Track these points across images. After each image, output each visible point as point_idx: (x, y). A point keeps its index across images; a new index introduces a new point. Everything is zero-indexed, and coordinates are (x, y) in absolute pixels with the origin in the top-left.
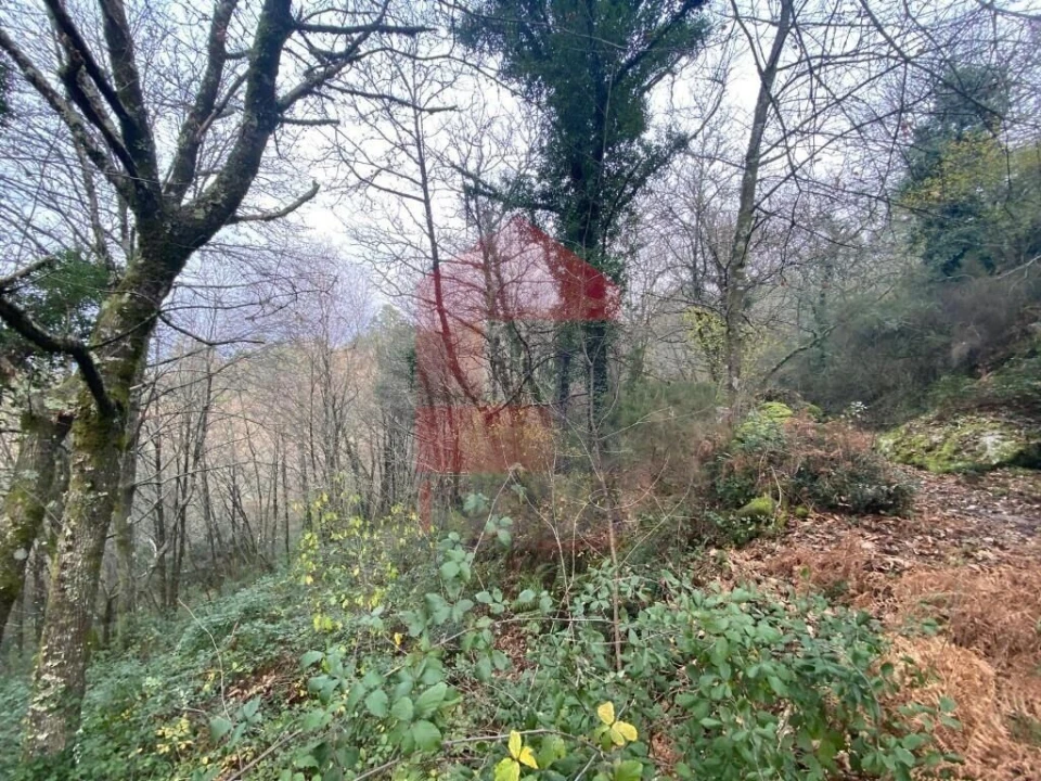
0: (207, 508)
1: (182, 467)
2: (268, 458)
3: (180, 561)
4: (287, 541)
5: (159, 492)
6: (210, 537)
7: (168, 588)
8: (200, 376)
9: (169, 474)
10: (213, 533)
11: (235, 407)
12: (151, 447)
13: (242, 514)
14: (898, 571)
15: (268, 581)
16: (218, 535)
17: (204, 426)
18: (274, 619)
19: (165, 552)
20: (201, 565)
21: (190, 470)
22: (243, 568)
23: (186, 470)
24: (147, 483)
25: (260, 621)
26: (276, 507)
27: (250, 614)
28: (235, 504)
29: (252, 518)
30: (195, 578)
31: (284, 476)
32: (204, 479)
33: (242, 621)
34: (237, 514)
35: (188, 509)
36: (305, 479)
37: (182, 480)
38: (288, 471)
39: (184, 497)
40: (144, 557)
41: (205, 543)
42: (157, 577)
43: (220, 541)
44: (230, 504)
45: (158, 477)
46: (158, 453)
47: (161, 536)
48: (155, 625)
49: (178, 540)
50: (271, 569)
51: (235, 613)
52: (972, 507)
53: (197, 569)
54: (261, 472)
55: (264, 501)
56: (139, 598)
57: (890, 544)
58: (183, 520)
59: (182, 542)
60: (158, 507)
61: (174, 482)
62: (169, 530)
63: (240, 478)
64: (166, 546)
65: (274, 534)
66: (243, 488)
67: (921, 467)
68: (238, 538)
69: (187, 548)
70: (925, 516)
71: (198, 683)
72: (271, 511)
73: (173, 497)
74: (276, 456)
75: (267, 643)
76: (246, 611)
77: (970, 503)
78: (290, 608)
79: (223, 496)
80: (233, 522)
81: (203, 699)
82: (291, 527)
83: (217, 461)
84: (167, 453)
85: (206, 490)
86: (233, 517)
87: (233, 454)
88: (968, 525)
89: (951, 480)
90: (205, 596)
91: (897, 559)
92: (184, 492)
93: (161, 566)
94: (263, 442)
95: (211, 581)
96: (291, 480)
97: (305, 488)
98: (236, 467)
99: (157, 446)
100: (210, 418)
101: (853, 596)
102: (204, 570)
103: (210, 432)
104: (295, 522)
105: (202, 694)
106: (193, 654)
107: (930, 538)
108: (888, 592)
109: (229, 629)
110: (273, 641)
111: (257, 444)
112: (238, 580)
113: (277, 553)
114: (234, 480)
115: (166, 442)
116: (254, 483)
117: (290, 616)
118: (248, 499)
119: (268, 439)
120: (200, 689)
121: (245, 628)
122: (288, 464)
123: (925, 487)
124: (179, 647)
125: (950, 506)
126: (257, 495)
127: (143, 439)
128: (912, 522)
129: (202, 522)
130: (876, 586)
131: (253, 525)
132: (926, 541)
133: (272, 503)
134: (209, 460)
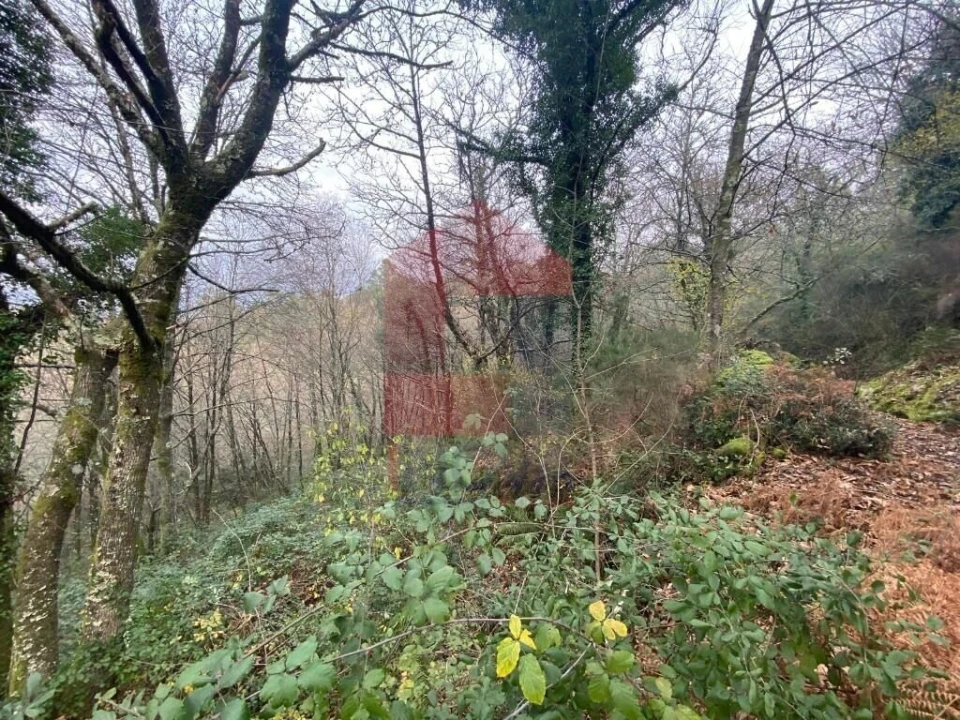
0: (232, 437)
1: (211, 402)
2: (283, 395)
3: (211, 483)
4: (300, 468)
5: (192, 422)
6: (235, 464)
7: (202, 506)
8: (224, 321)
9: (200, 407)
10: (238, 459)
11: (254, 350)
12: (184, 383)
13: (262, 443)
14: (877, 510)
15: (285, 501)
16: (242, 462)
17: (227, 365)
18: (291, 533)
19: (198, 474)
20: (229, 487)
21: (218, 404)
22: (263, 489)
23: (214, 404)
24: (181, 414)
25: (279, 533)
26: (291, 439)
27: (271, 527)
28: (256, 434)
29: (270, 448)
30: (223, 498)
31: (298, 412)
32: (230, 412)
33: (264, 534)
34: (258, 444)
35: (216, 438)
36: (315, 414)
37: (211, 412)
38: (301, 407)
39: (213, 427)
40: (181, 479)
41: (232, 469)
42: (192, 495)
43: (244, 467)
44: (252, 435)
45: (191, 409)
46: (191, 389)
47: (194, 461)
48: (191, 535)
49: (209, 465)
50: (287, 492)
51: (259, 525)
52: (950, 453)
53: (225, 491)
54: (277, 407)
55: (281, 434)
56: (178, 511)
57: (868, 485)
58: (213, 447)
59: (213, 466)
60: (192, 435)
61: (205, 415)
62: (201, 455)
63: (259, 413)
64: (199, 468)
65: (289, 462)
66: (263, 421)
67: (900, 415)
68: (258, 465)
69: (216, 472)
70: (904, 460)
71: (229, 584)
72: (286, 442)
73: (204, 428)
74: (290, 394)
75: (287, 552)
76: (268, 525)
77: (948, 449)
78: (303, 525)
79: (246, 429)
80: (255, 450)
81: (233, 596)
82: (304, 457)
83: (240, 397)
84: (198, 389)
85: (231, 422)
86: (254, 447)
87: (254, 392)
88: (945, 469)
89: (931, 428)
90: (232, 512)
91: (875, 499)
92: (213, 423)
93: (195, 487)
94: (279, 380)
95: (236, 500)
96: (304, 415)
97: (315, 421)
98: (256, 403)
99: (189, 383)
100: (233, 360)
101: (830, 531)
102: (232, 491)
103: (234, 372)
104: (307, 453)
105: (232, 592)
106: (224, 559)
107: (908, 481)
108: (866, 527)
109: (253, 540)
110: (290, 551)
111: (274, 383)
112: (259, 500)
113: (292, 478)
114: (254, 414)
115: (196, 381)
116: (272, 417)
117: (304, 531)
118: (266, 431)
119: (283, 379)
120: (229, 589)
121: (268, 538)
122: (301, 401)
123: (904, 433)
124: (212, 553)
125: (928, 452)
126: (274, 427)
127: (178, 376)
128: (890, 464)
129: (229, 450)
130: (854, 522)
131: (272, 454)
132: (904, 483)
133: (287, 435)
134: (234, 396)
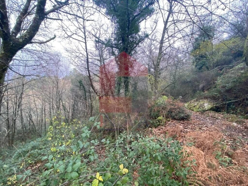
0: (22, 120)
1: (15, 109)
2: (40, 107)
3: (14, 134)
4: (45, 129)
5: (8, 116)
6: (23, 128)
7: (11, 141)
8: (21, 84)
9: (11, 111)
10: (24, 126)
11: (31, 93)
12: (6, 103)
13: (32, 122)
15: (39, 139)
16: (25, 128)
17: (21, 98)
18: (41, 149)
19: (9, 132)
20: (20, 135)
21: (17, 110)
22: (32, 136)
23: (16, 110)
24: (4, 113)
25: (36, 150)
26: (42, 120)
27: (34, 148)
28: (30, 119)
29: (35, 123)
30: (18, 139)
31: (45, 112)
32: (21, 112)
33: (31, 150)
34: (31, 122)
35: (16, 121)
36: (51, 112)
37: (15, 112)
38: (46, 110)
39: (15, 117)
40: (4, 133)
41: (21, 130)
42: (7, 138)
43: (26, 129)
44: (29, 119)
45: (8, 112)
46: (8, 105)
47: (8, 127)
48: (7, 151)
49: (13, 129)
50: (40, 136)
51: (30, 148)
53: (19, 136)
54: (38, 110)
55: (39, 118)
56: (2, 144)
58: (15, 123)
59: (15, 129)
60: (8, 120)
61: (12, 113)
62: (11, 126)
63: (32, 112)
64: (10, 130)
65: (41, 127)
66: (33, 115)
68: (31, 128)
69: (16, 131)
71: (19, 166)
72: (41, 121)
73: (12, 117)
74: (42, 106)
75: (39, 155)
76: (33, 147)
78: (45, 146)
79: (27, 117)
80: (30, 124)
81: (20, 170)
82: (46, 125)
83: (25, 108)
84: (10, 105)
85: (22, 115)
86: (30, 122)
87: (30, 106)
90: (21, 143)
92: (15, 116)
93: (8, 135)
94: (39, 103)
95: (23, 139)
96: (47, 113)
97: (50, 115)
98: (31, 109)
99: (8, 103)
100: (23, 96)
102: (21, 137)
103: (23, 100)
104: (47, 124)
105: (20, 169)
106: (18, 159)
109: (28, 152)
110: (40, 155)
111: (37, 103)
112: (31, 139)
113: (42, 132)
114: (30, 113)
115: (10, 102)
116: (36, 113)
117: (45, 148)
118: (34, 118)
119: (40, 102)
120: (19, 168)
121: (32, 151)
122: (46, 109)
124: (13, 157)
126: (36, 116)
127: (3, 101)
129: (20, 124)
131: (36, 125)
133: (41, 119)
134: (23, 107)
